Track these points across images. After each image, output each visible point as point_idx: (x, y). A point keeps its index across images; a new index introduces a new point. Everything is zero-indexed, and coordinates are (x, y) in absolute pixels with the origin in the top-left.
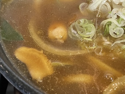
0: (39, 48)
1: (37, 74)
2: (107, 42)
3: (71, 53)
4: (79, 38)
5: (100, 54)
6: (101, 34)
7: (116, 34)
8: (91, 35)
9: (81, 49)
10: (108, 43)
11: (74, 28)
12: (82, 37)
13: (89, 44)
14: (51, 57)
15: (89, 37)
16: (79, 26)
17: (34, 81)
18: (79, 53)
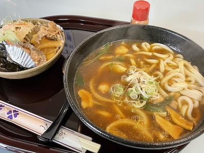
0: (91, 93)
1: (84, 104)
2: (126, 100)
3: (106, 100)
4: (113, 94)
5: (120, 105)
6: (126, 95)
7: (133, 97)
9: (111, 99)
11: (113, 88)
13: (117, 98)
14: (94, 98)
15: (118, 95)
16: (116, 87)
17: (81, 107)
18: (109, 100)
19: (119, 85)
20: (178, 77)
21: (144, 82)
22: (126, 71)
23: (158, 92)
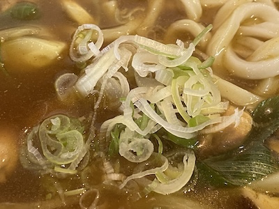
2: (112, 175)
4: (44, 168)
6: (102, 154)
7: (135, 153)
8: (72, 159)
9: (46, 197)
10: (116, 177)
12: (51, 164)
15: (67, 166)
16: (49, 134)
19: (56, 122)
20: (260, 20)
21: (152, 75)
22: (65, 53)
23: (223, 99)
